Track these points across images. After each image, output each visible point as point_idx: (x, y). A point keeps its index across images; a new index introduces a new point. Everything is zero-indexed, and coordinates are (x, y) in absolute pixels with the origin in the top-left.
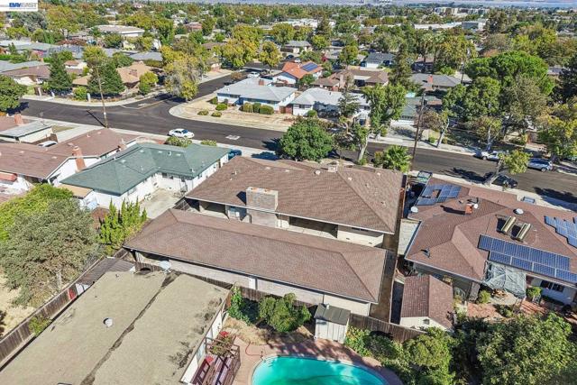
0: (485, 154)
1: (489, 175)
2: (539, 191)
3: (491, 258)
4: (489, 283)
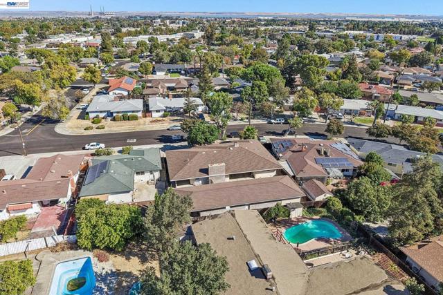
1: (284, 132)
3: (324, 167)
4: (331, 176)
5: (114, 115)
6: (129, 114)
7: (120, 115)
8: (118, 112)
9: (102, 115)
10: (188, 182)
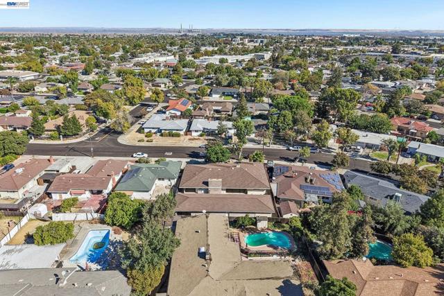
0: (291, 148)
1: (296, 158)
2: (316, 163)
3: (305, 192)
4: (306, 200)
5: (163, 131)
6: (174, 132)
7: (167, 132)
8: (165, 130)
9: (154, 131)
10: (194, 190)
